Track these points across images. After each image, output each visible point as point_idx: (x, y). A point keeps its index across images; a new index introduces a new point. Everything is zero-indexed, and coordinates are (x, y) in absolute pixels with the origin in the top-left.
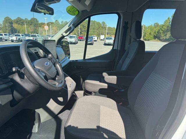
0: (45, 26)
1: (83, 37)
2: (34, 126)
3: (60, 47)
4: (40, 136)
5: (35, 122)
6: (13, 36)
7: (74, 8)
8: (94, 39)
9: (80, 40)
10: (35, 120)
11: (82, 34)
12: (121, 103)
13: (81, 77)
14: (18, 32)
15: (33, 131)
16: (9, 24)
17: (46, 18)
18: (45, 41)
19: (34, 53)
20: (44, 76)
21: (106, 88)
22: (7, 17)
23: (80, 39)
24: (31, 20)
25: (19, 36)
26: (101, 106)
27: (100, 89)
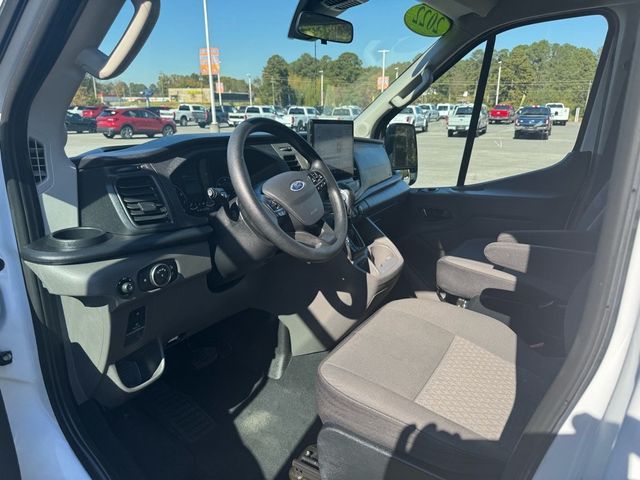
0: (380, 78)
1: (510, 112)
2: (273, 361)
3: (379, 143)
4: (286, 391)
5: (277, 349)
6: (286, 114)
7: (433, 12)
8: (556, 118)
9: (498, 122)
10: (276, 346)
11: (510, 99)
12: (542, 344)
13: (441, 247)
14: (299, 101)
15: (270, 375)
16: (278, 78)
17: (384, 51)
18: (316, 125)
19: (282, 158)
20: (279, 218)
21: (512, 288)
22: (274, 57)
23: (498, 118)
24: (339, 61)
25: (301, 112)
26: (457, 338)
27: (487, 292)
